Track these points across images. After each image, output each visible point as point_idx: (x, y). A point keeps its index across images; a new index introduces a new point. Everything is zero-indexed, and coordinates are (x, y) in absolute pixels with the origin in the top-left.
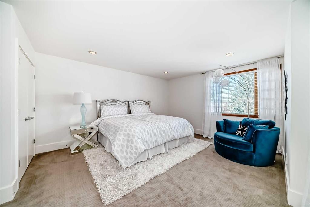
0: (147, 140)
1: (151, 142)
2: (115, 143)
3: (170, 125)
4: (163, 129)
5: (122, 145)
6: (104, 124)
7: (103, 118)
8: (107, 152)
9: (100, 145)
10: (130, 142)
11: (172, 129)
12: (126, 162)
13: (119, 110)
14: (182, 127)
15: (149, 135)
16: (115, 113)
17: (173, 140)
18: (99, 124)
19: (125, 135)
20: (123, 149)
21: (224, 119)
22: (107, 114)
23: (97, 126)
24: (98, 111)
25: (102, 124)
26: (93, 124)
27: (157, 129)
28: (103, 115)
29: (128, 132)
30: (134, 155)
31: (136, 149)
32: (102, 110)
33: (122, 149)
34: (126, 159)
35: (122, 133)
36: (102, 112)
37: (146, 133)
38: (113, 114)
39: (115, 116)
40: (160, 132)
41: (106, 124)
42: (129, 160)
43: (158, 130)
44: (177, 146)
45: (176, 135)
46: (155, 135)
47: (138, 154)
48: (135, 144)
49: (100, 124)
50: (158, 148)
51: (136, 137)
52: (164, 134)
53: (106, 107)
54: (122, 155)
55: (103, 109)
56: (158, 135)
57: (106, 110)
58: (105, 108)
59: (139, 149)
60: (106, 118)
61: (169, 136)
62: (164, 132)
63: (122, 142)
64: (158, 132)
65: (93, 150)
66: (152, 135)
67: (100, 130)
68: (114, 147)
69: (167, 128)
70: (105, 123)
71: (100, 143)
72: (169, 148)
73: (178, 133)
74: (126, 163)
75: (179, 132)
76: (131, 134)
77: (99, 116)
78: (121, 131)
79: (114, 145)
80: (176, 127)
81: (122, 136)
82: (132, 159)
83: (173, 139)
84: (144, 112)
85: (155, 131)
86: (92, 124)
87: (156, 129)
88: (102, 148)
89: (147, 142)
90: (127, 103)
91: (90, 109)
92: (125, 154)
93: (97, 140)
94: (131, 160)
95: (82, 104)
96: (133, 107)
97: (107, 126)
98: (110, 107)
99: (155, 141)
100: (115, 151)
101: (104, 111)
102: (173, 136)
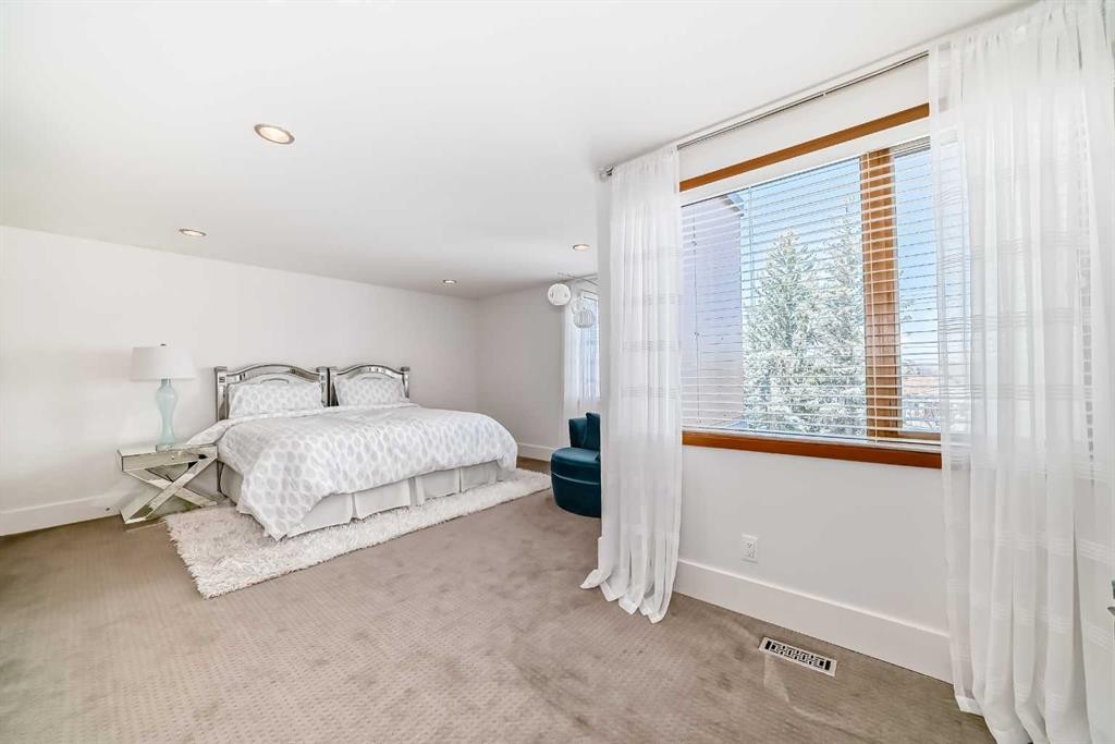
0: (347, 470)
1: (361, 475)
2: (251, 478)
3: (426, 433)
4: (400, 442)
5: (271, 483)
6: (234, 436)
7: (233, 422)
8: (242, 514)
9: (227, 501)
10: (292, 472)
11: (430, 442)
12: (282, 524)
13: (295, 395)
14: (468, 439)
15: (355, 456)
16: (280, 407)
17: (436, 471)
18: (220, 439)
19: (278, 456)
20: (273, 492)
21: (588, 415)
22: (252, 410)
23: (215, 444)
24: (220, 401)
25: (228, 437)
26: (200, 440)
27: (383, 442)
28: (237, 411)
29: (290, 448)
30: (303, 503)
31: (308, 488)
32: (233, 396)
33: (269, 490)
34: (280, 513)
35: (272, 452)
36: (233, 403)
37: (345, 451)
38: (270, 406)
39: (275, 415)
40: (390, 450)
41: (239, 438)
42: (288, 517)
43: (385, 445)
44: (457, 491)
45: (443, 459)
46: (374, 457)
47: (312, 502)
48: (304, 476)
49: (223, 439)
50: (388, 492)
51: (309, 460)
52: (402, 456)
53: (248, 387)
54: (270, 506)
55: (238, 394)
56: (383, 457)
57: (249, 397)
58: (244, 390)
59: (314, 488)
60: (246, 419)
61: (419, 461)
62: (403, 449)
63: (270, 474)
64: (385, 450)
65: (197, 513)
66: (366, 457)
67: (221, 456)
68: (248, 487)
69: (416, 440)
70: (236, 434)
71: (226, 497)
72: (426, 494)
73: (452, 454)
74: (280, 525)
75: (455, 452)
76: (296, 453)
77: (223, 413)
78: (273, 446)
79: (248, 480)
80: (446, 437)
81: (273, 460)
82: (297, 513)
83: (434, 469)
84: (383, 401)
85: (375, 447)
86: (194, 438)
87: (380, 443)
88: (230, 509)
89: (345, 473)
90: (324, 374)
91: (193, 394)
92: (278, 503)
93: (219, 490)
94: (293, 517)
95: (164, 381)
96: (344, 386)
97: (242, 442)
98: (262, 386)
99: (373, 474)
100: (249, 495)
101: (240, 401)
102: (433, 459)
